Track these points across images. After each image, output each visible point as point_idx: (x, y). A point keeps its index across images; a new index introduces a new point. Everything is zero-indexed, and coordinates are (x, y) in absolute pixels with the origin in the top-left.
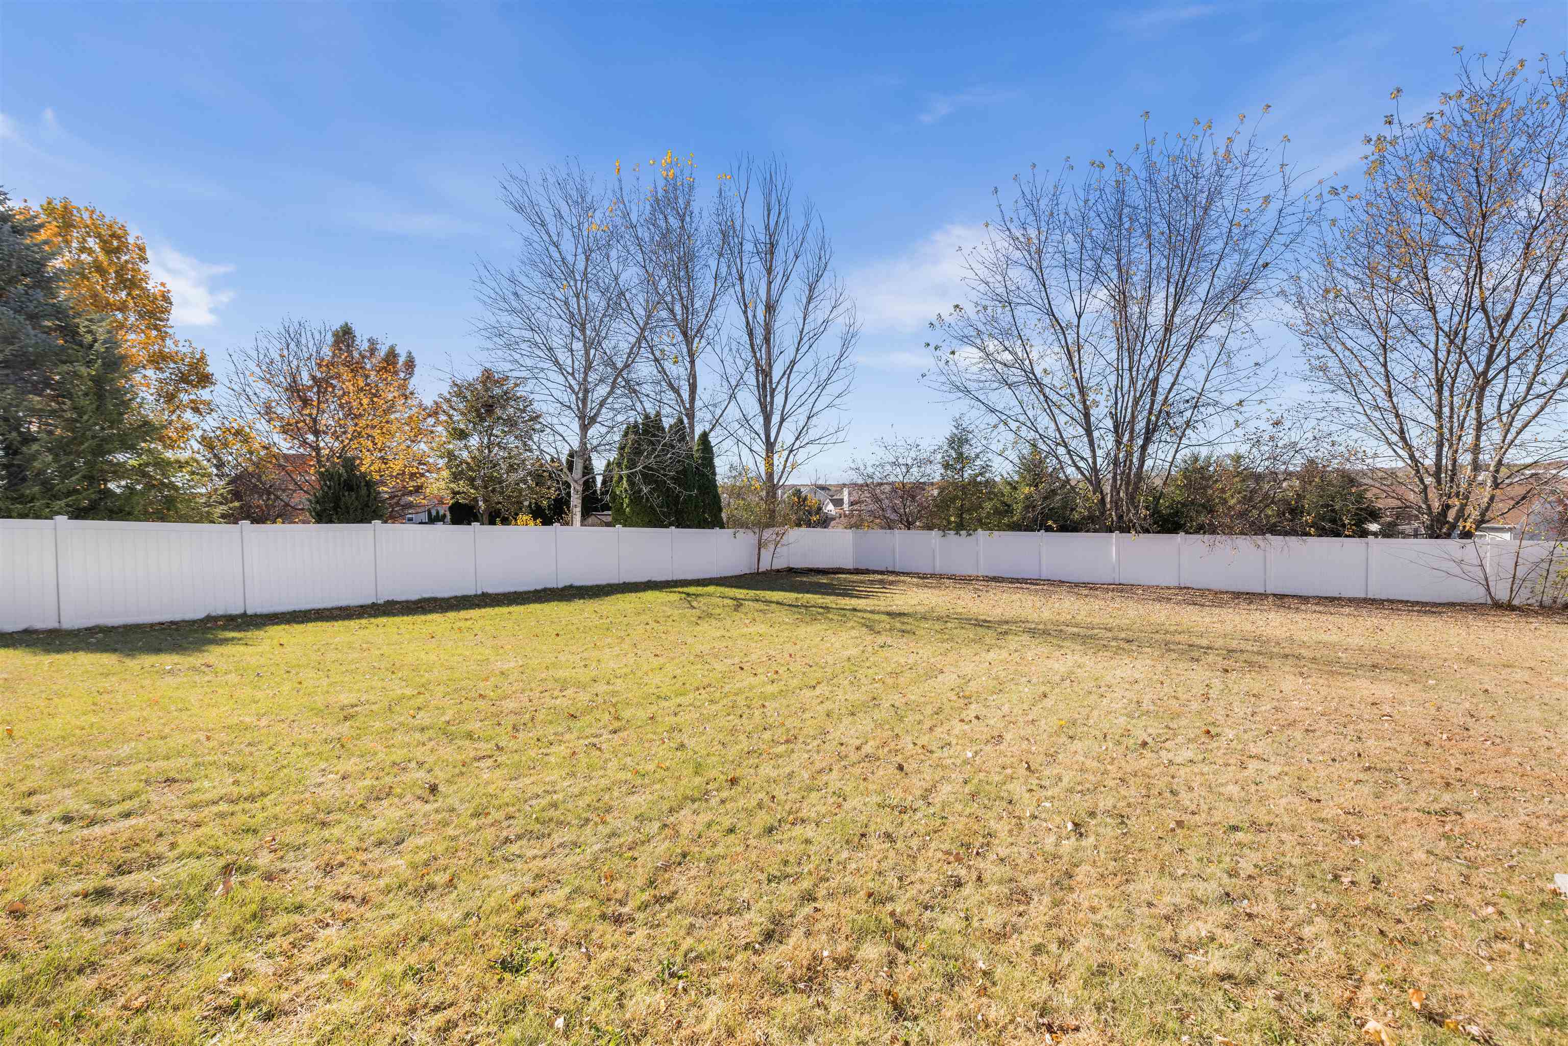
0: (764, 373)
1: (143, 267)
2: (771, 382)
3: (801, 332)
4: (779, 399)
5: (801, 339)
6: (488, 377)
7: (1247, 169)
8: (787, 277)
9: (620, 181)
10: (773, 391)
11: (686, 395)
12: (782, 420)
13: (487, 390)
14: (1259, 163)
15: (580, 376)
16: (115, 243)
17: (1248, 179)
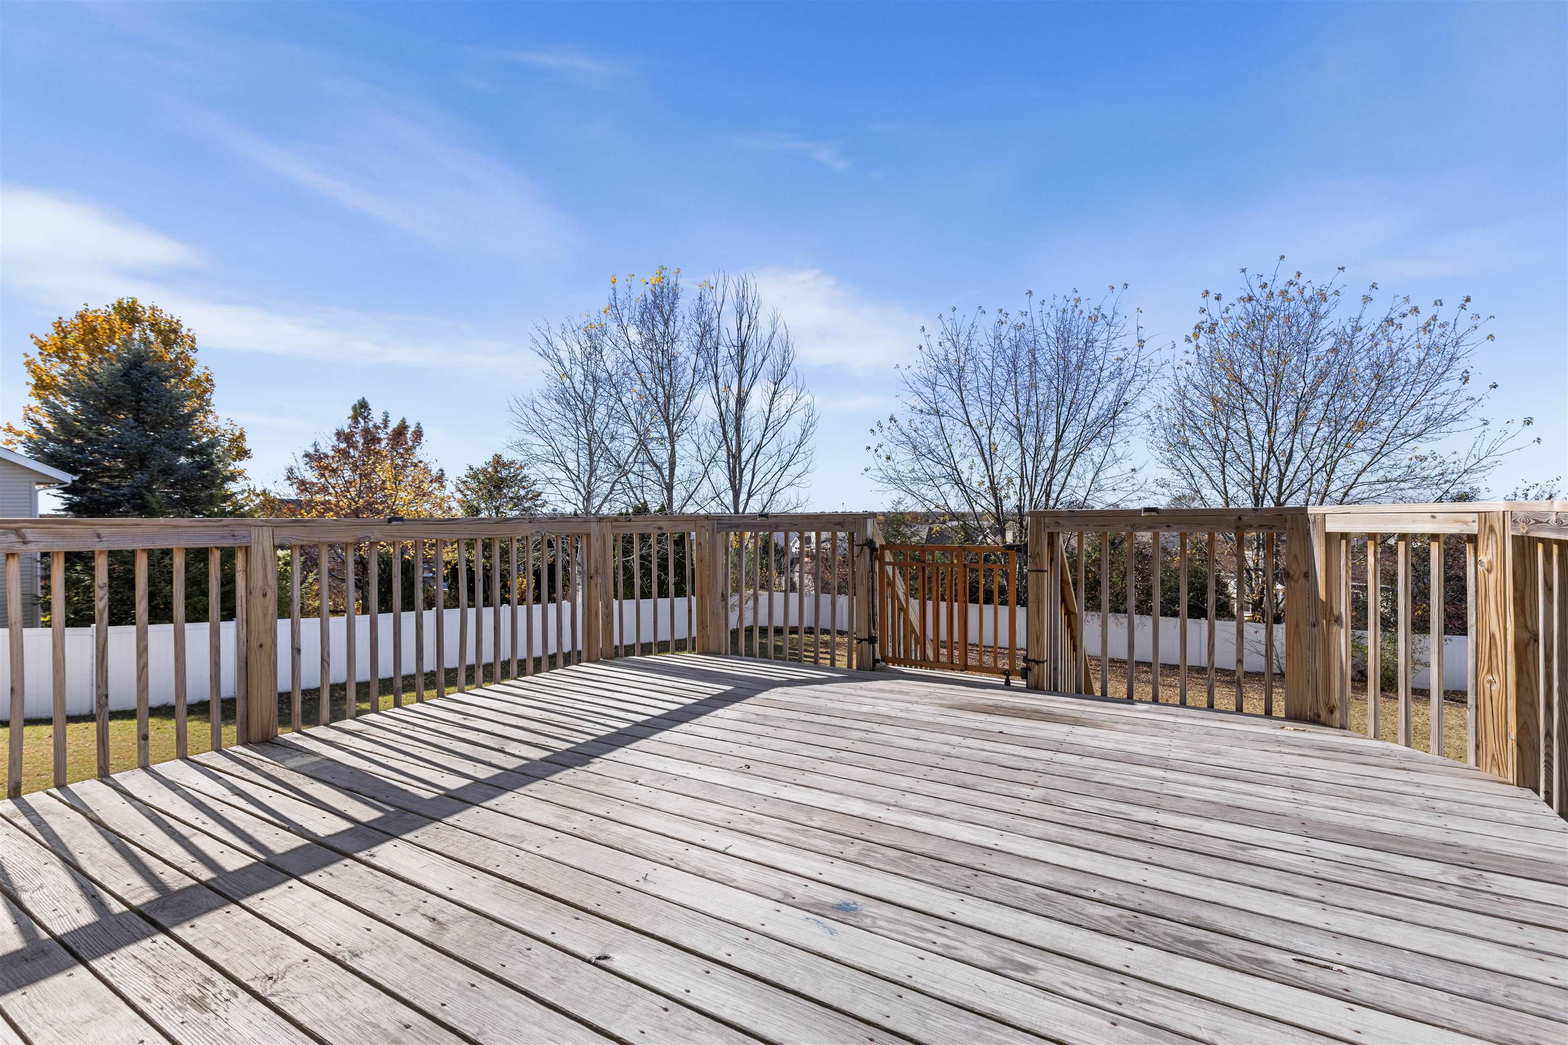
0: (734, 457)
1: (193, 356)
2: (740, 463)
3: (767, 420)
4: (747, 477)
5: (767, 428)
6: (498, 461)
7: (1112, 329)
8: (755, 376)
9: (614, 289)
10: (742, 471)
11: (666, 473)
12: (750, 496)
13: (497, 472)
14: (1121, 325)
15: (585, 479)
16: (173, 337)
17: (1113, 336)
